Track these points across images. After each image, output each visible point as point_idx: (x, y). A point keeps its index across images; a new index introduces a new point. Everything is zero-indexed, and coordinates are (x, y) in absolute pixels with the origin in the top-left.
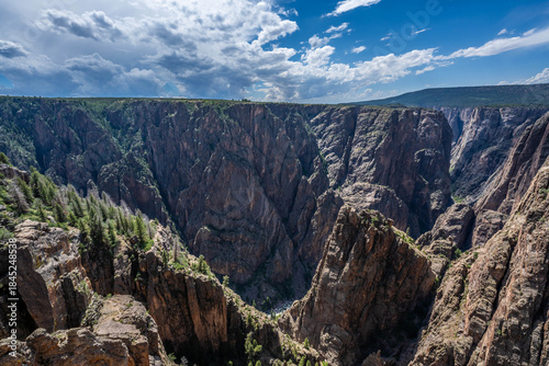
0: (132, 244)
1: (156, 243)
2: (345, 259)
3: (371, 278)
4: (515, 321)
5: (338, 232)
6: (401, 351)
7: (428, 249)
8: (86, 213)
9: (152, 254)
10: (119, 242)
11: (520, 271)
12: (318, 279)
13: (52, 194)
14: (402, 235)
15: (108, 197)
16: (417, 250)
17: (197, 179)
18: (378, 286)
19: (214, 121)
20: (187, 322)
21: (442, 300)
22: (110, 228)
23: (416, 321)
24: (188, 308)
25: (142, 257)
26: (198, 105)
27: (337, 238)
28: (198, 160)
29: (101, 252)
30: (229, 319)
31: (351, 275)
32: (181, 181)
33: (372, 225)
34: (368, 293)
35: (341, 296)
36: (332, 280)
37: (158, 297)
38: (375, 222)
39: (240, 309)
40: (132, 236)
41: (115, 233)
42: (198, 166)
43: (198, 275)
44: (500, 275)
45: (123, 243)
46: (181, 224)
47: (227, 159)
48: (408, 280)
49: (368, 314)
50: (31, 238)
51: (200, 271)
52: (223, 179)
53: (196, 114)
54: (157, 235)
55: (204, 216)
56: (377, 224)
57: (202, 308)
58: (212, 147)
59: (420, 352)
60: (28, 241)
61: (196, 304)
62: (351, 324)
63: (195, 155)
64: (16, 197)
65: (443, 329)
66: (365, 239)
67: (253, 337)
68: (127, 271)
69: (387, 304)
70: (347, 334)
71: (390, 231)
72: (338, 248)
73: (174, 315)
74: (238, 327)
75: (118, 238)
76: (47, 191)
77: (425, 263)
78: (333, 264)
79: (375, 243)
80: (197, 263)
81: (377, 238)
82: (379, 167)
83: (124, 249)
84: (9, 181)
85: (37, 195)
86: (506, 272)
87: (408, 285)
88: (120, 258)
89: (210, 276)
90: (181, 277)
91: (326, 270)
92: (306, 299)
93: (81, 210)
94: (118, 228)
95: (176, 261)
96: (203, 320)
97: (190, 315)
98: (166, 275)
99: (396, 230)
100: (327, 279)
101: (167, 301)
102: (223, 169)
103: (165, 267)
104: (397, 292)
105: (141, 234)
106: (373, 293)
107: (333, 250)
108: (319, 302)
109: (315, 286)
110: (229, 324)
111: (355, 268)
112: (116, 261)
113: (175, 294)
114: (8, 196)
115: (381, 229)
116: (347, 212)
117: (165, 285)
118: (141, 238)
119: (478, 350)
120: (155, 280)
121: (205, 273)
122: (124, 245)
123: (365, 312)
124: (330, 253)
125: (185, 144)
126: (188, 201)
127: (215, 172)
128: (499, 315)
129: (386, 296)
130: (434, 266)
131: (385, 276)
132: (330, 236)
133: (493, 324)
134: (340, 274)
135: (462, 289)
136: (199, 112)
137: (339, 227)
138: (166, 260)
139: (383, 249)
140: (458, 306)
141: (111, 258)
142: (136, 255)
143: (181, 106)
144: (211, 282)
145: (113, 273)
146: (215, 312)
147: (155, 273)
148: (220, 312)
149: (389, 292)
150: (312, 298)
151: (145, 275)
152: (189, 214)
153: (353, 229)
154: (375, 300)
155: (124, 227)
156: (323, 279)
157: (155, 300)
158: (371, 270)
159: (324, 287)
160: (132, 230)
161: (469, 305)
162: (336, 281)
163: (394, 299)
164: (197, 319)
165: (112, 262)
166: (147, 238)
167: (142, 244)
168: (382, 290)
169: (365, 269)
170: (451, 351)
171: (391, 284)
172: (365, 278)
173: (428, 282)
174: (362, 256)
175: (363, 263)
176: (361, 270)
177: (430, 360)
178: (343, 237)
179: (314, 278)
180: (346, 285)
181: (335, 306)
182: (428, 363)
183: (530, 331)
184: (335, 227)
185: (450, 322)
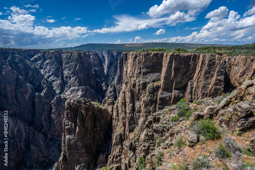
2: (75, 126)
3: (89, 127)
4: (130, 115)
5: (67, 115)
6: (108, 147)
7: (106, 105)
11: (128, 100)
12: (65, 143)
14: (96, 104)
16: (102, 107)
18: (93, 129)
21: (114, 121)
23: (110, 133)
27: (68, 118)
33: (83, 105)
34: (90, 134)
35: (80, 144)
36: (72, 139)
38: (84, 103)
44: (124, 104)
48: (103, 120)
49: (93, 143)
56: (85, 103)
59: (113, 143)
62: (87, 153)
65: (117, 130)
66: (82, 112)
69: (99, 133)
70: (87, 158)
71: (91, 104)
72: (70, 123)
77: (106, 110)
78: (70, 131)
79: (86, 112)
81: (87, 109)
86: (125, 102)
87: (103, 121)
91: (68, 137)
92: (61, 158)
99: (93, 103)
100: (70, 140)
104: (100, 127)
106: (92, 133)
107: (68, 125)
108: (69, 154)
109: (64, 148)
111: (82, 127)
115: (87, 105)
116: (69, 104)
119: (126, 129)
123: (92, 143)
124: (66, 127)
128: (127, 115)
129: (97, 130)
130: (109, 110)
131: (95, 123)
132: (64, 119)
133: (127, 119)
134: (75, 134)
135: (118, 113)
137: (67, 113)
139: (90, 113)
140: (118, 119)
149: (98, 129)
150: (65, 156)
153: (74, 110)
154: (94, 135)
156: (67, 142)
158: (89, 124)
159: (69, 145)
161: (121, 117)
162: (74, 138)
163: (101, 130)
168: (95, 129)
169: (86, 125)
170: (121, 135)
171: (98, 125)
172: (87, 128)
173: (109, 116)
174: (83, 120)
175: (84, 123)
176: (84, 126)
177: (117, 142)
178: (71, 116)
179: (63, 144)
180: (80, 137)
181: (78, 150)
182: (117, 144)
183: (133, 116)
184: (65, 113)
185: (118, 126)
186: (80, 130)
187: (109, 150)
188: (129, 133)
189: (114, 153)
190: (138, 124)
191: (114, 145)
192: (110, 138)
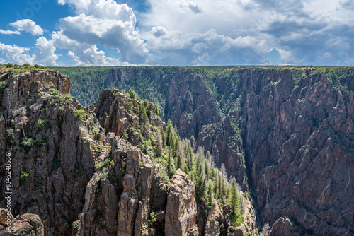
0: (225, 213)
1: (246, 221)
9: (240, 231)
10: (214, 206)
13: (177, 144)
15: (210, 157)
17: (289, 157)
19: (324, 92)
22: (210, 189)
25: (231, 230)
26: (307, 72)
28: (294, 135)
32: (269, 155)
40: (226, 204)
41: (213, 194)
42: (294, 142)
45: (217, 208)
50: (181, 187)
52: (322, 165)
53: (302, 83)
54: (247, 211)
58: (315, 122)
60: (180, 190)
63: (292, 129)
64: (158, 142)
75: (215, 201)
76: (175, 141)
83: (217, 215)
84: (156, 128)
85: (168, 144)
88: (212, 222)
94: (215, 191)
102: (326, 152)
105: (234, 205)
112: (208, 223)
114: (155, 140)
118: (233, 209)
122: (218, 211)
125: (283, 116)
126: (273, 180)
127: (313, 154)
136: (307, 81)
141: (206, 219)
142: (226, 226)
143: (286, 74)
155: (221, 193)
160: (227, 197)
165: (205, 223)
166: (238, 212)
167: (233, 217)
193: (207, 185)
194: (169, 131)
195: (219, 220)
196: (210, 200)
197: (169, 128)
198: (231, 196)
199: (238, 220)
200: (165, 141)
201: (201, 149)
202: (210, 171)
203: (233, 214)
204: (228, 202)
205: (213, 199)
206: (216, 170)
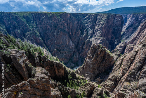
0: (39, 54)
1: (45, 54)
2: (93, 57)
3: (99, 61)
4: (134, 71)
5: (91, 50)
6: (104, 77)
7: (114, 54)
8: (25, 46)
9: (44, 56)
10: (35, 54)
11: (137, 59)
12: (85, 61)
13: (15, 41)
14: (108, 51)
15: (30, 42)
16: (111, 54)
17: (52, 36)
18: (100, 63)
19: (56, 19)
20: (54, 72)
21: (116, 66)
22: (32, 50)
23: (109, 71)
24: (54, 69)
25: (42, 57)
26: (51, 14)
27: (91, 52)
29: (31, 56)
30: (64, 71)
31: (94, 61)
32: (48, 37)
33: (100, 48)
34: (98, 65)
35: (91, 66)
36: (89, 62)
37: (47, 67)
38: (101, 47)
39: (67, 69)
40: (38, 52)
42: (52, 32)
43: (56, 62)
44: (132, 61)
46: (49, 48)
47: (60, 31)
48: (108, 62)
50: (15, 54)
51: (56, 60)
52: (59, 36)
53: (50, 17)
54: (45, 52)
55: (55, 46)
56: (102, 48)
57: (58, 69)
58: (56, 27)
59: (109, 78)
60: (15, 55)
61: (56, 68)
62: (93, 72)
63: (51, 29)
64: (5, 42)
65: (115, 73)
66: (98, 52)
67: (70, 75)
68: (38, 61)
69: (102, 67)
70: (92, 74)
71: (105, 50)
72: (91, 54)
73: (51, 71)
74: (66, 73)
75: (35, 53)
76: (13, 40)
77: (113, 57)
78: (89, 58)
79: (101, 53)
80: (55, 58)
81: (101, 52)
82: (102, 32)
83: (37, 55)
84: (2, 38)
85: (11, 42)
86: (134, 60)
87: (108, 63)
88: (36, 58)
89: (59, 62)
90: (52, 62)
91: (88, 60)
92: (82, 66)
93: (23, 46)
94: (34, 50)
95: (50, 58)
96: (58, 72)
97: (55, 70)
98: (48, 62)
99: (106, 49)
100: (88, 62)
101: (49, 68)
102: (59, 33)
103: (48, 60)
105: (41, 51)
107: (90, 55)
108: (86, 67)
109: (85, 63)
110: (64, 72)
111: (95, 59)
112: (35, 58)
113: (51, 66)
114: (3, 42)
115: (102, 49)
116: (94, 45)
117: (48, 64)
118: (41, 52)
119: (123, 77)
120: (46, 63)
121: (58, 61)
122: (37, 54)
123: (96, 69)
124: (89, 55)
125: (48, 26)
127: (57, 34)
128: (130, 69)
129: (102, 65)
131: (102, 61)
132: (89, 51)
133: (128, 72)
134: (91, 60)
135: (121, 64)
136: (51, 16)
137: (91, 49)
138: (48, 58)
139: (102, 54)
140: (120, 68)
141: (34, 58)
142: (40, 57)
143: (46, 14)
144: (60, 63)
145: (35, 61)
146: (61, 70)
147: (46, 61)
148: (62, 70)
149: (103, 65)
150: (84, 66)
151: (43, 62)
152: (51, 46)
153: (95, 49)
154: (99, 66)
155: (36, 50)
157: (46, 67)
158: (99, 60)
159: (87, 63)
160: (38, 50)
161: (123, 67)
163: (104, 66)
164: (57, 71)
165: (34, 59)
166: (42, 53)
167: (41, 54)
168: (101, 64)
169: (97, 59)
170: (117, 77)
171: (104, 62)
172: (97, 61)
173: (113, 62)
174: (97, 56)
175: (97, 58)
176: (96, 59)
177: (112, 79)
178: (92, 51)
179: (84, 61)
180: (93, 63)
181: (89, 68)
182: (111, 80)
183: (137, 73)
184: (90, 49)
185: (117, 71)
186: (94, 60)
187: (105, 79)
188: (125, 81)
189: (107, 83)
190: (138, 80)
191: (109, 79)
192: (108, 74)
193: (31, 49)
194: (10, 38)
195: (38, 56)
196: (34, 53)
197: (9, 36)
198: (39, 50)
199: (43, 54)
200: (9, 41)
201: (26, 40)
202: (31, 46)
203: (41, 53)
204: (39, 51)
205: (34, 52)
206: (33, 45)
